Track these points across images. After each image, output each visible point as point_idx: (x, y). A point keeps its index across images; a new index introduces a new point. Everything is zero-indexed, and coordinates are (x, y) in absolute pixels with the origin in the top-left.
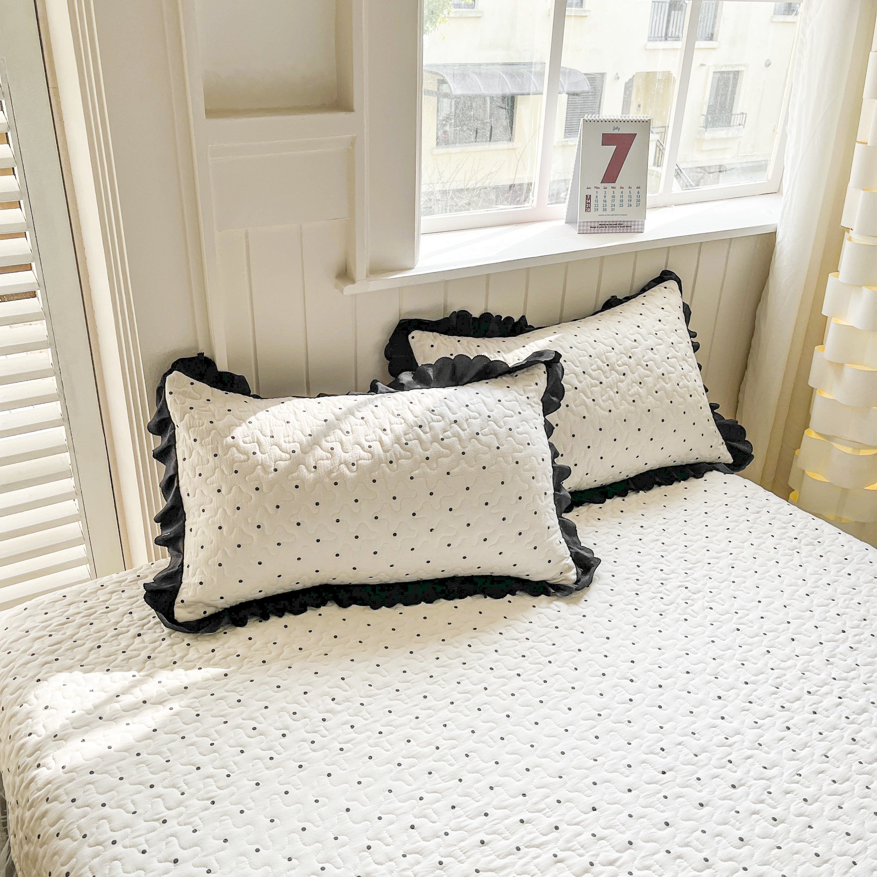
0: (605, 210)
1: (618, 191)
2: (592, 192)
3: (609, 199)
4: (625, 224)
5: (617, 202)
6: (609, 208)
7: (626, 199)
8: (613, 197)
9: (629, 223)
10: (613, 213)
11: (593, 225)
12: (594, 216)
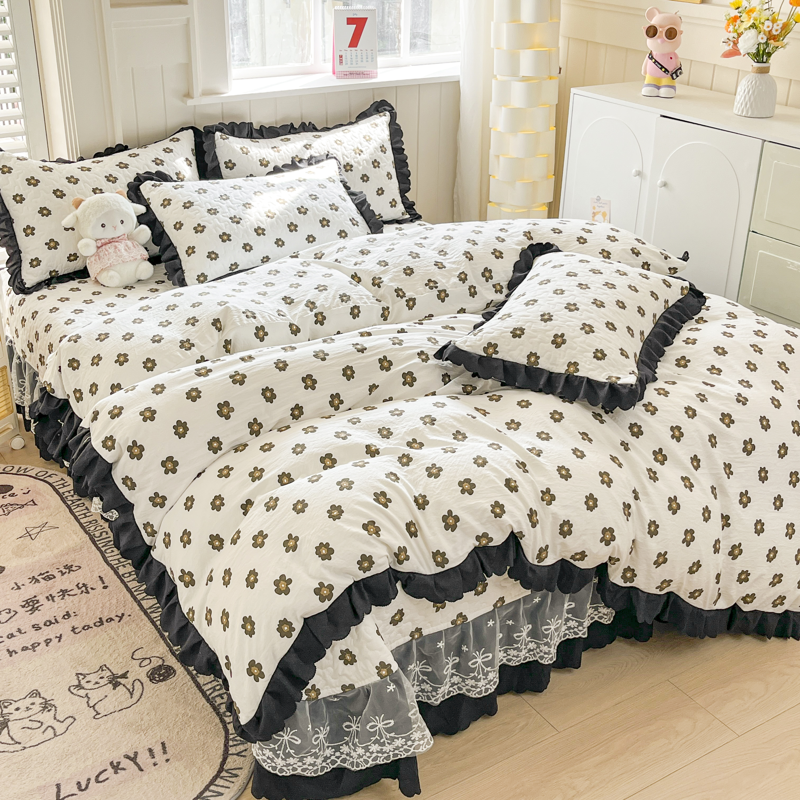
0: (352, 64)
1: (359, 52)
2: (342, 53)
3: (354, 57)
4: (366, 73)
5: (359, 59)
6: (354, 62)
7: (364, 57)
8: (356, 56)
9: (368, 73)
10: (357, 66)
11: (345, 73)
12: (345, 68)
